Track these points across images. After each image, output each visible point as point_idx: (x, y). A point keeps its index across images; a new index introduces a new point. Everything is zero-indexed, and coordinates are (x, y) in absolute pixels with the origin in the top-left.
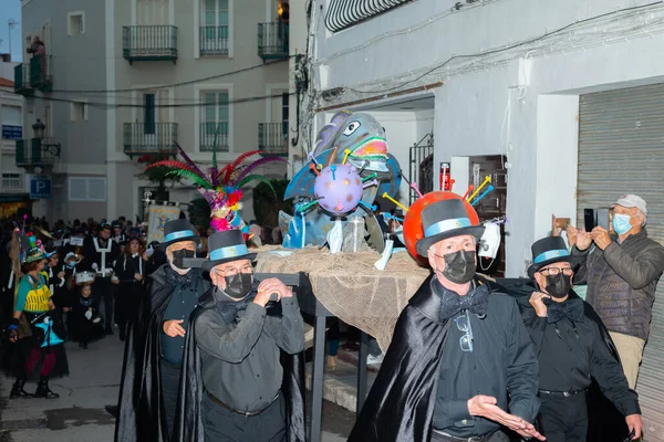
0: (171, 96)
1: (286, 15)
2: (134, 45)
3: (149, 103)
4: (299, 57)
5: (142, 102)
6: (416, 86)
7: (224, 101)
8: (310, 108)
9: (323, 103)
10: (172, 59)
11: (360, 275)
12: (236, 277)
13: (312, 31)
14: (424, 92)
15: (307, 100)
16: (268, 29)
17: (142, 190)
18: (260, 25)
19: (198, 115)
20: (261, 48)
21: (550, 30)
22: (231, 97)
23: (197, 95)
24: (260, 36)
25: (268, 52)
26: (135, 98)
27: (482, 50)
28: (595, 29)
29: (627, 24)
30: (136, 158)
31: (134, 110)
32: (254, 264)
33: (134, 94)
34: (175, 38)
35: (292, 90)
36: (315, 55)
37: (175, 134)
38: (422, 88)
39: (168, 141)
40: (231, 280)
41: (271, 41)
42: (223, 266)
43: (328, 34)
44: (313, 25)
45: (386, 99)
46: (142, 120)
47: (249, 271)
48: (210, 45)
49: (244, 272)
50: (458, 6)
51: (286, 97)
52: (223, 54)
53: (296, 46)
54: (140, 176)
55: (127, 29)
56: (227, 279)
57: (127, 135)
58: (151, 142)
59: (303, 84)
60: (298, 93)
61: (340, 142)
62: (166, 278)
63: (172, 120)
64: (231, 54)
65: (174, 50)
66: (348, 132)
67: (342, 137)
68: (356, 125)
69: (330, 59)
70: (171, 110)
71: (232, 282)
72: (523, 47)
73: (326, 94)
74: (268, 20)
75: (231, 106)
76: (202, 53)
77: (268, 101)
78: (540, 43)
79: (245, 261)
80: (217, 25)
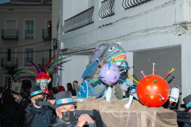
0: (16, 50)
1: (51, 27)
2: (5, 35)
3: (9, 52)
4: (54, 39)
5: (7, 52)
6: (88, 48)
7: (32, 52)
8: (58, 54)
9: (61, 53)
10: (17, 39)
11: (122, 112)
12: (67, 112)
13: (59, 32)
14: (91, 50)
15: (57, 52)
16: (45, 31)
17: (6, 77)
18: (43, 30)
19: (24, 56)
20: (43, 37)
21: (125, 34)
22: (34, 50)
23: (24, 50)
24: (43, 33)
25: (45, 37)
26: (5, 50)
27: (107, 39)
28: (137, 35)
29: (145, 34)
30: (5, 68)
31: (5, 54)
32: (76, 107)
33: (5, 49)
34: (18, 33)
35: (52, 49)
36: (59, 39)
37: (17, 61)
38: (90, 49)
39: (15, 63)
40: (64, 114)
41: (46, 34)
42: (61, 107)
43: (63, 33)
44: (59, 31)
45: (80, 52)
46: (7, 57)
47: (73, 110)
48: (28, 35)
49: (71, 110)
50: (100, 27)
51: (50, 51)
52: (32, 38)
53: (54, 36)
54: (6, 74)
55: (3, 30)
56: (63, 113)
57: (2, 61)
58: (9, 63)
59: (56, 47)
60: (54, 49)
61: (106, 55)
62: (31, 111)
63: (16, 57)
64: (34, 38)
65: (17, 37)
66: (110, 50)
67: (107, 53)
68: (114, 48)
69: (64, 40)
70: (16, 54)
71: (65, 115)
72: (118, 39)
73: (63, 50)
74: (46, 29)
75: (34, 53)
76: (26, 38)
77: (45, 52)
78: (123, 38)
79: (71, 105)
80: (30, 29)
